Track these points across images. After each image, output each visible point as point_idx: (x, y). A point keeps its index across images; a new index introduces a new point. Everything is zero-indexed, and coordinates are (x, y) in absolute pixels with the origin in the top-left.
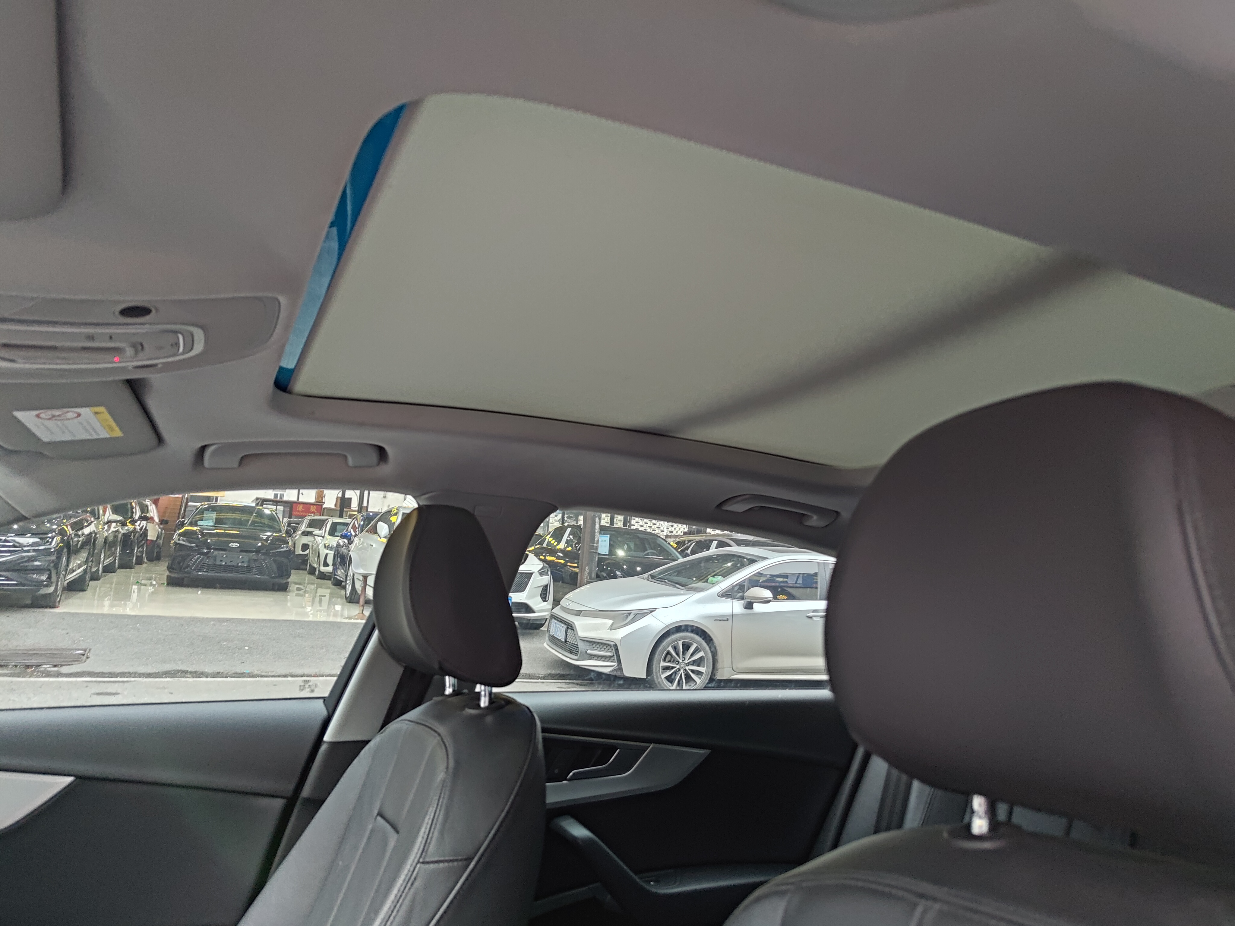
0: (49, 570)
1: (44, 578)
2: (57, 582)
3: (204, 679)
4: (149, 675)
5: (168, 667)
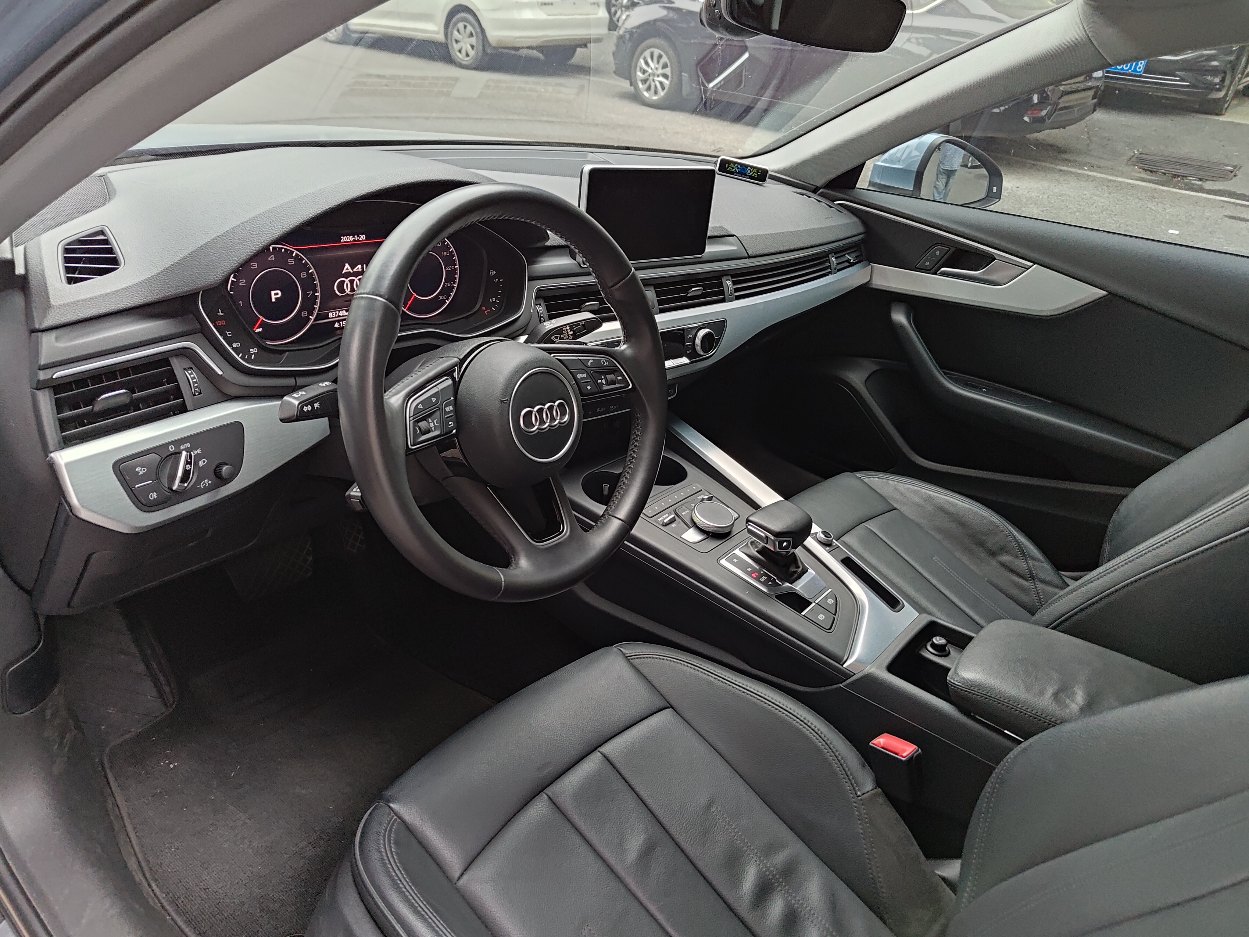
0: (1225, 72)
2: (1229, 87)
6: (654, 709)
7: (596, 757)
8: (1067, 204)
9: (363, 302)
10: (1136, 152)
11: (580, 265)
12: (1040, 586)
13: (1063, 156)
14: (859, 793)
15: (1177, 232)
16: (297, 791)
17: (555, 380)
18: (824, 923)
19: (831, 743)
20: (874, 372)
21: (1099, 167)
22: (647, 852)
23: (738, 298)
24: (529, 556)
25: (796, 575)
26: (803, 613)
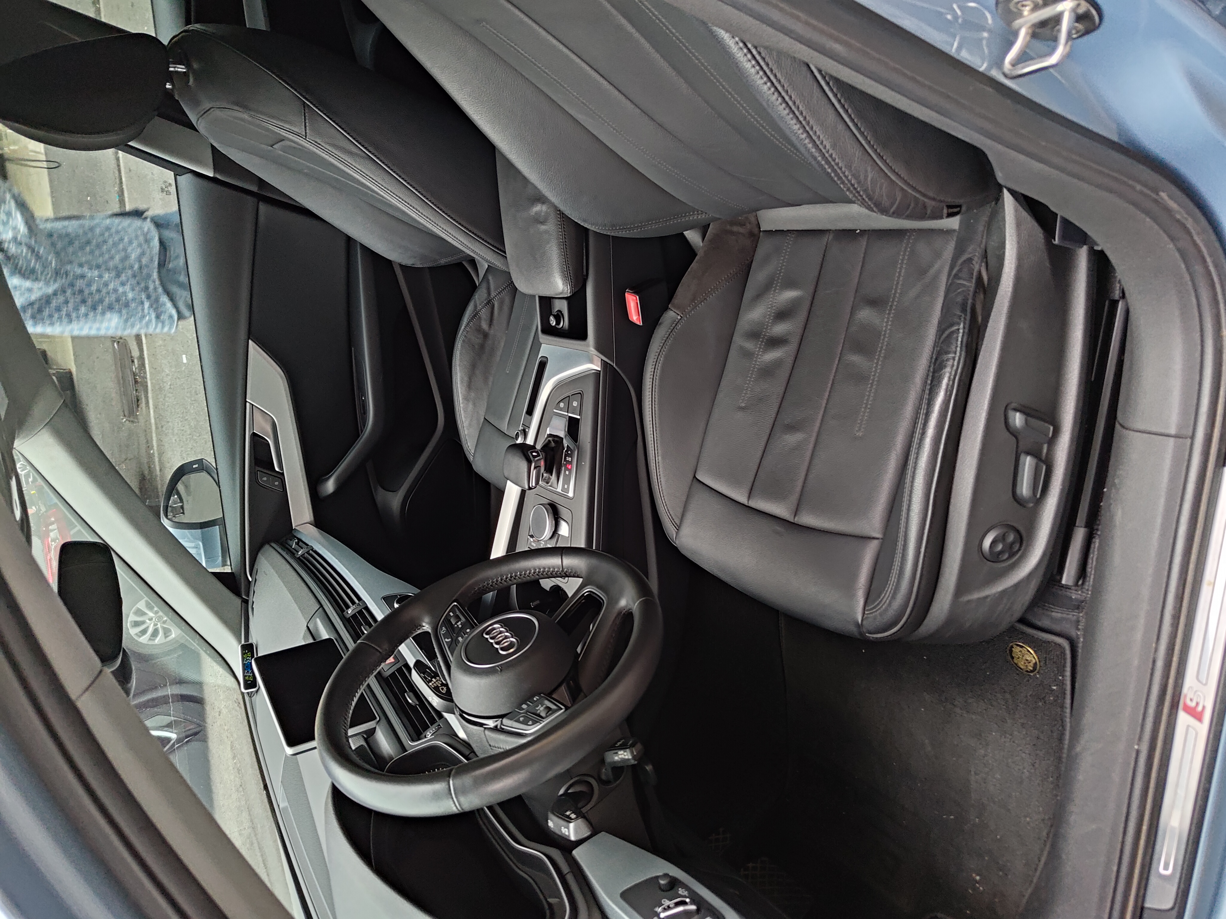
6: (701, 485)
7: (753, 504)
8: (189, 449)
9: (462, 799)
10: (125, 420)
11: (379, 721)
12: (493, 294)
13: (146, 472)
14: (679, 317)
15: (184, 356)
16: (930, 749)
17: (469, 646)
18: (772, 296)
19: (657, 352)
20: (384, 489)
21: (147, 442)
22: (792, 428)
23: (359, 599)
24: (617, 601)
25: (556, 439)
26: (579, 417)
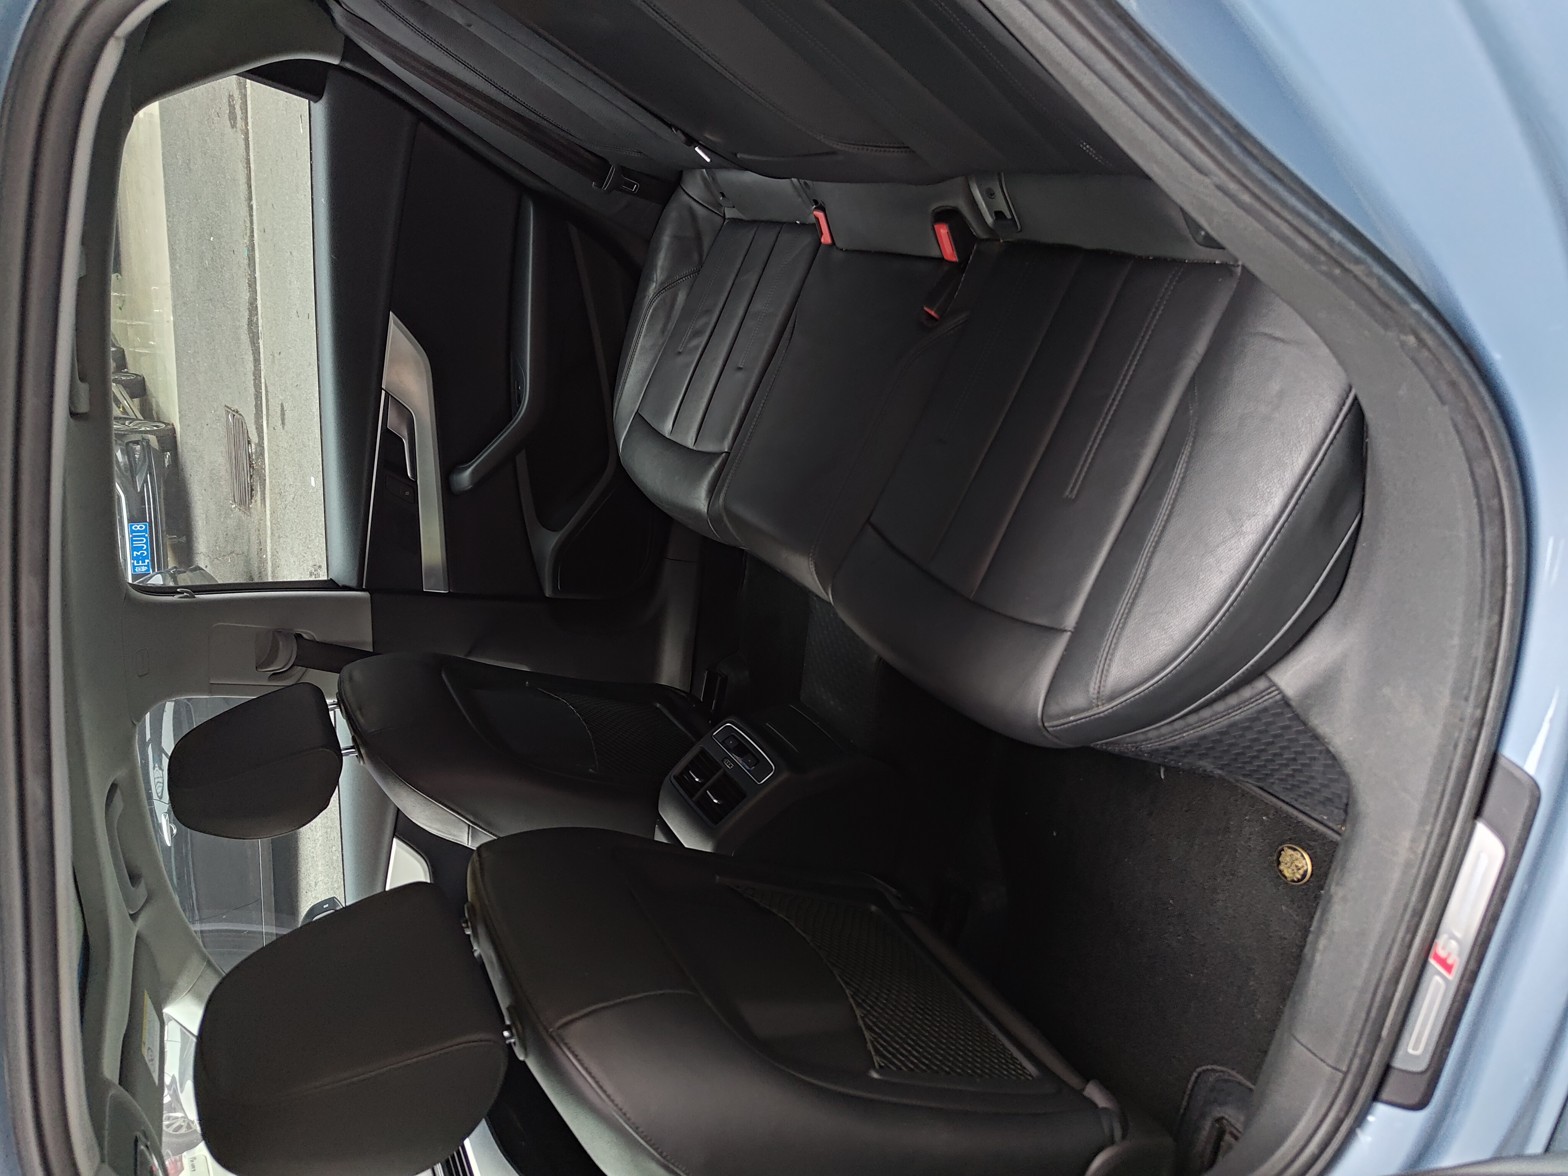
0: (127, 444)
1: (138, 447)
3: (259, 302)
4: (257, 361)
5: (245, 338)
10: (234, 506)
21: (260, 543)
